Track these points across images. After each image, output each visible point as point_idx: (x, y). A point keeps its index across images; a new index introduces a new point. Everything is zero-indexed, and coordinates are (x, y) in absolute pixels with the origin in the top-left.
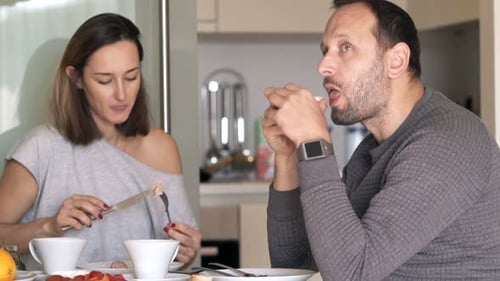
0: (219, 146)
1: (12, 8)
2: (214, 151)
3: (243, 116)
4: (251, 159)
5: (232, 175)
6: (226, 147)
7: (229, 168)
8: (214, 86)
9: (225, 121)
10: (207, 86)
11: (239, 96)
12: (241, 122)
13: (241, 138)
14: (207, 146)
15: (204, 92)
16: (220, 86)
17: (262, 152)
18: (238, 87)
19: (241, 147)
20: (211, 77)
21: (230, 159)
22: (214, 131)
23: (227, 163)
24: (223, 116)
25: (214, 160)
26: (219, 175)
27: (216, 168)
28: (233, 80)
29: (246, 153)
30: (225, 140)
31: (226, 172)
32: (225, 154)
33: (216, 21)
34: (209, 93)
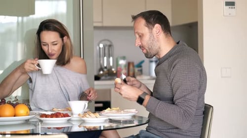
0: (103, 67)
1: (28, 17)
2: (101, 69)
3: (112, 56)
4: (115, 72)
5: (108, 77)
6: (106, 68)
7: (107, 75)
8: (101, 46)
9: (105, 58)
10: (99, 45)
11: (110, 49)
12: (111, 59)
13: (111, 64)
14: (99, 67)
15: (98, 48)
16: (104, 46)
17: (119, 69)
18: (110, 46)
19: (111, 68)
20: (100, 42)
21: (107, 72)
22: (101, 62)
23: (106, 73)
24: (105, 56)
25: (101, 72)
26: (103, 78)
27: (102, 75)
28: (108, 43)
29: (113, 70)
30: (105, 65)
31: (106, 77)
32: (105, 70)
33: (102, 22)
34: (100, 48)
